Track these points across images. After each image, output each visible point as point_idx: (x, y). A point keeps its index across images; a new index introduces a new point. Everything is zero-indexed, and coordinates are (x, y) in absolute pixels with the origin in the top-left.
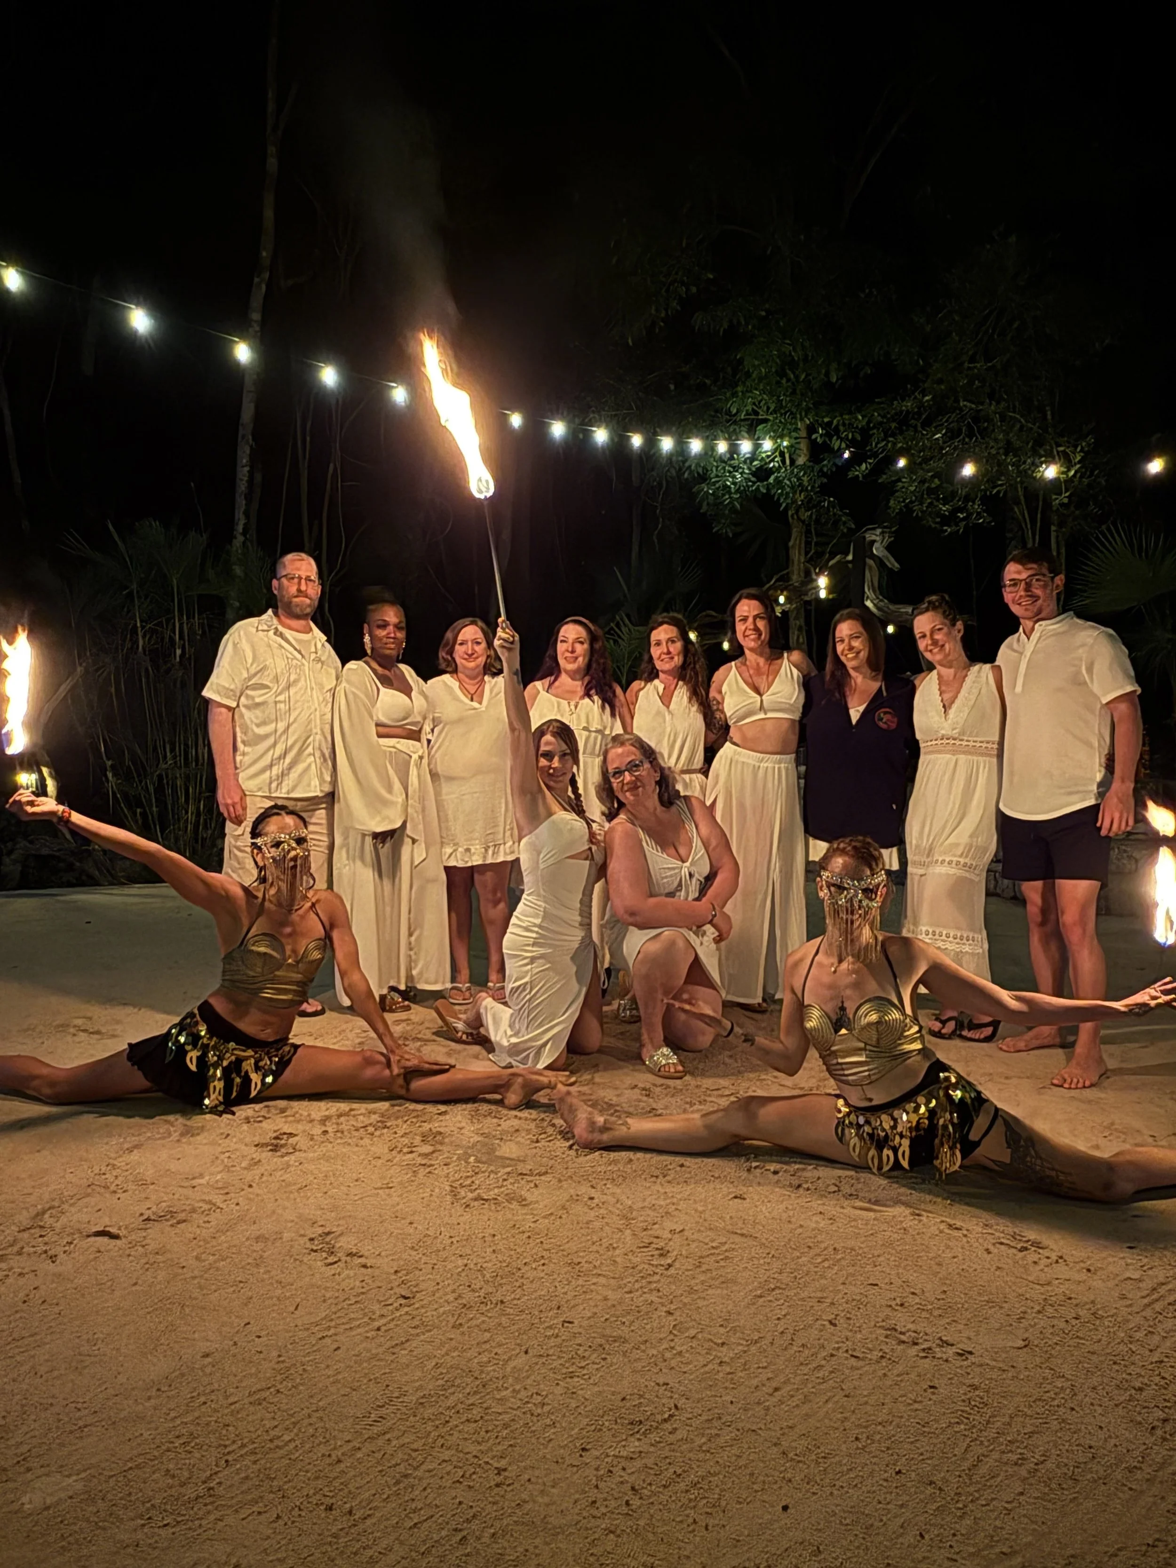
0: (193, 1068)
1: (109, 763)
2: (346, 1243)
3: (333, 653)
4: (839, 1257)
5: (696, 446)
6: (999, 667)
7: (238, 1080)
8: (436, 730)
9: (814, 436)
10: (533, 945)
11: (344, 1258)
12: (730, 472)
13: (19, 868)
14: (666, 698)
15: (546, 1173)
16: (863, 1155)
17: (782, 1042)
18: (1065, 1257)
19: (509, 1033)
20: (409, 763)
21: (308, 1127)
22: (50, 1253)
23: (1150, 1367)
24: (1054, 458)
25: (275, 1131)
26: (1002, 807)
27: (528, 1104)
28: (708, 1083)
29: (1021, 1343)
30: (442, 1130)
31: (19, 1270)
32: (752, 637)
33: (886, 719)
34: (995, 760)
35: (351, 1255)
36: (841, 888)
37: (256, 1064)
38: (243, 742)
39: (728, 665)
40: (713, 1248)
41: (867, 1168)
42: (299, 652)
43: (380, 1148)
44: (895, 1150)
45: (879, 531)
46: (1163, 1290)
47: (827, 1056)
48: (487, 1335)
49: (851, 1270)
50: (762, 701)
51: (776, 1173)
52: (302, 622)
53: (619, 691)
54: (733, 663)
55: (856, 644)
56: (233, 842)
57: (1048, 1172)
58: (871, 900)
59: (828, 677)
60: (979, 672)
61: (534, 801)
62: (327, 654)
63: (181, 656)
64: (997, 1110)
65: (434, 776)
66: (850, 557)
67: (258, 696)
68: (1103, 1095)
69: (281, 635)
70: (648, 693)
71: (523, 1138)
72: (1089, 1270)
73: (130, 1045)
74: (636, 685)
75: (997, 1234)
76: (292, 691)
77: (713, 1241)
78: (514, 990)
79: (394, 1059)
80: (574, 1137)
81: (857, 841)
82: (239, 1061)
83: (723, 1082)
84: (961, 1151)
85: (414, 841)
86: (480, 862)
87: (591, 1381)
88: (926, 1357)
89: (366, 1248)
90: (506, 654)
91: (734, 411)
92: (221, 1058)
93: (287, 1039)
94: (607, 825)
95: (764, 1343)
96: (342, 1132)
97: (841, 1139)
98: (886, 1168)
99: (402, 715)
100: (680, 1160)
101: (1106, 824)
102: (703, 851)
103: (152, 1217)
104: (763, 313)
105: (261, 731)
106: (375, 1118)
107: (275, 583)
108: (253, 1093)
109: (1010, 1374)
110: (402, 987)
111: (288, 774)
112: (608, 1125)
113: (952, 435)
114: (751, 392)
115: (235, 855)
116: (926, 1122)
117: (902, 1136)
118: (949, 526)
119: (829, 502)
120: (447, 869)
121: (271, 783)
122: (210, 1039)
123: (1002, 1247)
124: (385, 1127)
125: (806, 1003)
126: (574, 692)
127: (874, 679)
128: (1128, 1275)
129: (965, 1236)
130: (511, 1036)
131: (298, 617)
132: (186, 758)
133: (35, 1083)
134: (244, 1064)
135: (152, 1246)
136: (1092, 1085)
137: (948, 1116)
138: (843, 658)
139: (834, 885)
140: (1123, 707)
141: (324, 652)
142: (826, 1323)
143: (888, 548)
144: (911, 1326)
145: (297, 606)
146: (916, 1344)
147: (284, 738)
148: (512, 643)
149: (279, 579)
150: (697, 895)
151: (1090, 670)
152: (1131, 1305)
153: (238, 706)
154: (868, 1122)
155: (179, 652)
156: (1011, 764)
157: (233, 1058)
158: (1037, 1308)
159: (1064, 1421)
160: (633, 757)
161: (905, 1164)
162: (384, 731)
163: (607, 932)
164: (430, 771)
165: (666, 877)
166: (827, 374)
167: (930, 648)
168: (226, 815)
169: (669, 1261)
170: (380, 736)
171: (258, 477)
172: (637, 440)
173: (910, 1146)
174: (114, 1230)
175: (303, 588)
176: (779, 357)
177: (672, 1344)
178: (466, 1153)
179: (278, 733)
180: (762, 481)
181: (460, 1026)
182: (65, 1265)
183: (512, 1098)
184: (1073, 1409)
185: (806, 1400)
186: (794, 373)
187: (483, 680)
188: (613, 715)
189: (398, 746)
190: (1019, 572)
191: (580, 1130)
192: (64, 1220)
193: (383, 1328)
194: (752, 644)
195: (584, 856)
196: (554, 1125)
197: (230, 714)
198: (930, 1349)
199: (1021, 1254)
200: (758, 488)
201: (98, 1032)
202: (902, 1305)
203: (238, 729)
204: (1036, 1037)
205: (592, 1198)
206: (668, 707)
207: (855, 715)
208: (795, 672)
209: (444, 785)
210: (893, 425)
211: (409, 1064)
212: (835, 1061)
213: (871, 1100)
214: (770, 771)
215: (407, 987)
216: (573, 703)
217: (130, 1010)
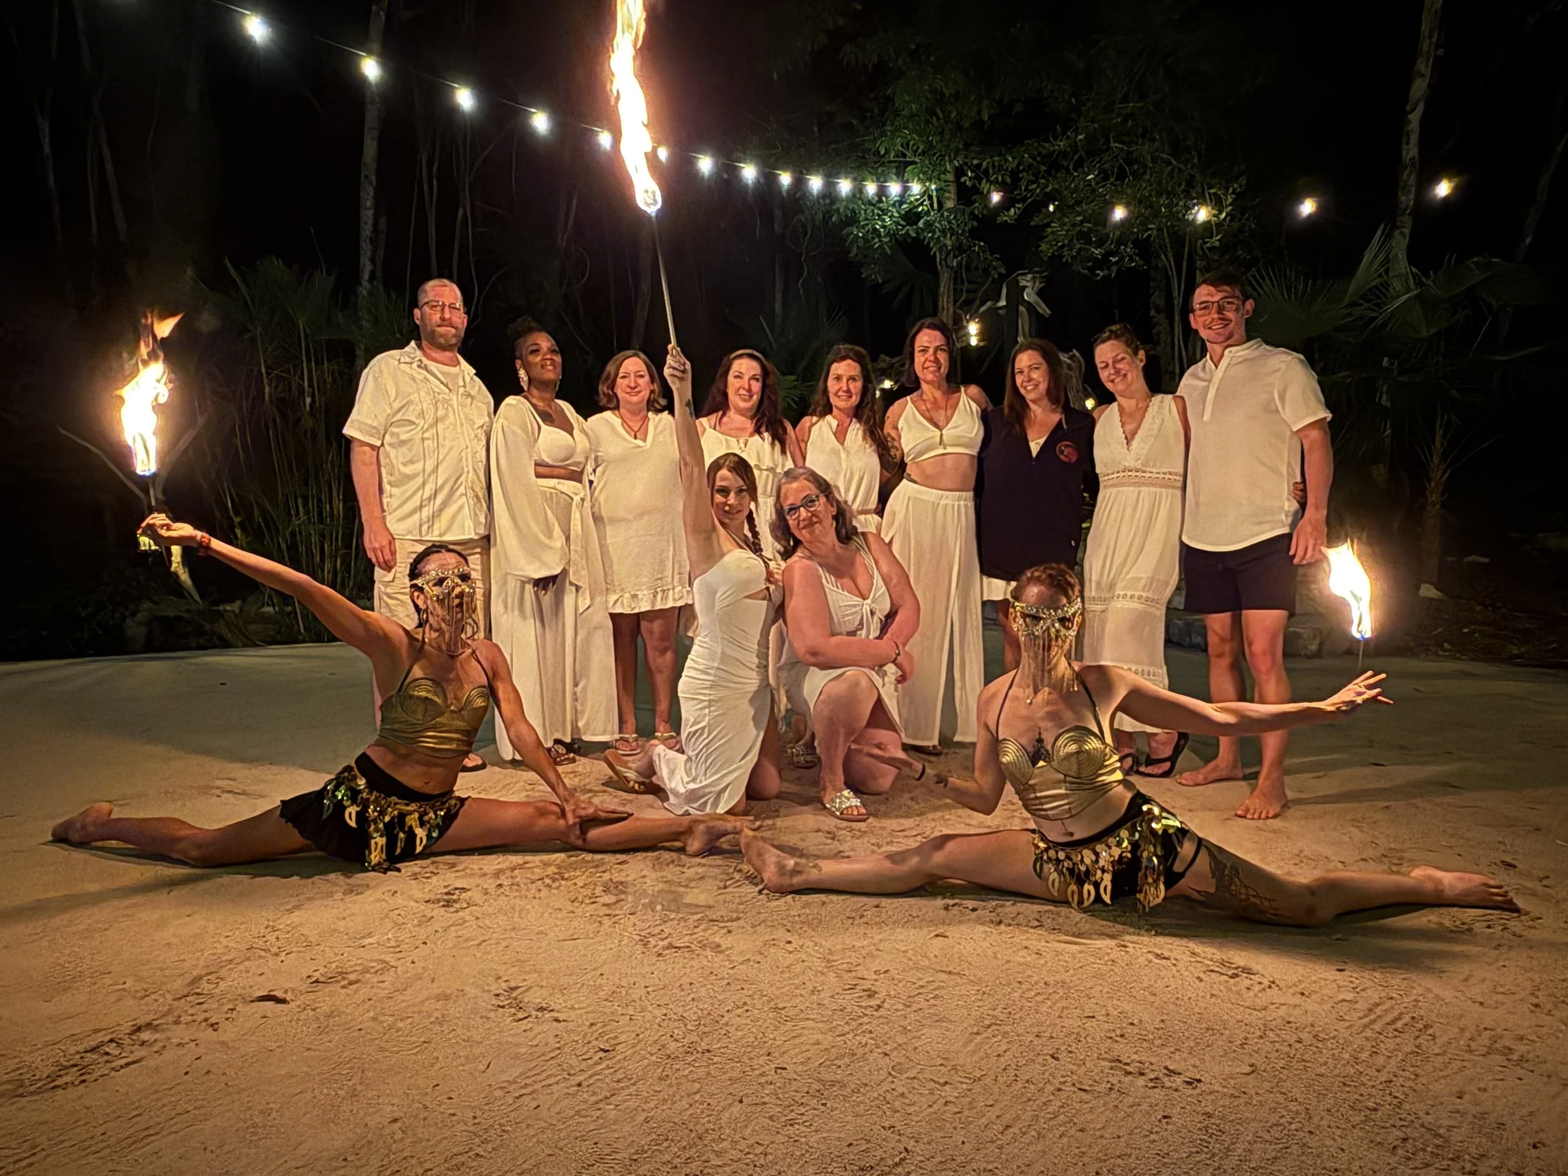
0: (353, 824)
1: (237, 520)
2: (534, 998)
3: (484, 388)
4: (1051, 991)
5: (845, 186)
6: (1182, 398)
7: (402, 835)
8: (599, 470)
9: (963, 180)
10: (711, 687)
11: (534, 1013)
12: (879, 215)
13: (143, 630)
14: (840, 435)
15: (738, 919)
16: (1063, 890)
17: (976, 782)
18: (1277, 982)
19: (686, 779)
20: (571, 504)
21: (479, 881)
22: (213, 1020)
23: (1381, 1087)
24: (1205, 200)
25: (445, 887)
26: (1185, 540)
27: (711, 850)
28: (892, 824)
29: (1248, 1069)
30: (623, 879)
31: (179, 1040)
32: (931, 369)
33: (1067, 452)
34: (1179, 493)
35: (541, 1009)
36: (1036, 619)
37: (420, 818)
38: (390, 483)
39: (903, 399)
40: (922, 987)
41: (1066, 903)
42: (447, 386)
43: (559, 900)
44: (1097, 885)
45: (1029, 276)
46: (1378, 1011)
47: (1024, 790)
48: (697, 1086)
49: (1064, 1003)
50: (941, 435)
51: (974, 910)
52: (448, 354)
53: (789, 427)
54: (908, 398)
55: (1035, 375)
56: (383, 589)
57: (1252, 900)
58: (1068, 629)
59: (1006, 410)
60: (1162, 402)
61: (709, 539)
62: (477, 388)
63: (311, 406)
64: (1200, 840)
65: (597, 519)
66: (1003, 303)
67: (404, 434)
68: (1286, 825)
69: (426, 368)
70: (821, 427)
71: (709, 884)
72: (1303, 994)
73: (282, 802)
74: (806, 421)
75: (1207, 962)
76: (440, 426)
77: (920, 979)
78: (691, 736)
79: (568, 808)
80: (762, 881)
81: (1053, 569)
82: (402, 816)
83: (908, 823)
84: (1165, 883)
85: (578, 588)
86: (648, 608)
87: (813, 1128)
88: (1155, 1087)
89: (558, 1002)
90: (678, 383)
91: (882, 152)
92: (382, 813)
93: (452, 791)
94: (783, 565)
95: (987, 1081)
96: (518, 885)
97: (1039, 875)
98: (1086, 904)
99: (563, 455)
100: (874, 901)
101: (1300, 553)
102: (884, 588)
103: (322, 979)
104: (913, 47)
105: (408, 470)
106: (551, 870)
107: (417, 312)
108: (419, 849)
109: (1242, 1100)
110: (568, 740)
111: (439, 515)
112: (797, 868)
113: (1104, 176)
114: (899, 130)
115: (386, 602)
116: (1129, 855)
117: (1103, 871)
118: (1102, 270)
119: (980, 246)
120: (613, 616)
121: (421, 526)
122: (371, 793)
123: (1213, 975)
124: (563, 879)
125: (1001, 738)
126: (742, 429)
127: (1054, 411)
128: (1341, 997)
129: (1175, 965)
130: (688, 783)
131: (443, 348)
132: (320, 513)
133: (181, 846)
134: (408, 818)
135: (325, 1008)
136: (1275, 816)
137: (1152, 849)
138: (1022, 391)
139: (1029, 616)
140: (1315, 434)
141: (473, 387)
142: (1048, 1057)
143: (1039, 294)
144: (1134, 1057)
145: (441, 336)
146: (1142, 1074)
147: (432, 478)
148: (684, 372)
149: (420, 309)
150: (878, 633)
151: (1282, 397)
152: (1350, 1026)
153: (382, 445)
154: (1068, 857)
155: (308, 400)
156: (1196, 495)
157: (396, 813)
158: (1258, 1033)
159: (1304, 1145)
160: (808, 492)
161: (1107, 898)
162: (543, 470)
163: (784, 674)
164: (593, 514)
165: (848, 615)
166: (979, 112)
167: (1112, 377)
168: (374, 560)
169: (878, 1002)
170: (538, 476)
171: (383, 222)
172: (785, 179)
173: (1112, 881)
174: (279, 994)
175: (447, 316)
176: (930, 92)
177: (893, 1086)
178: (651, 902)
179: (427, 473)
180: (911, 225)
181: (631, 775)
182: (228, 1032)
183: (695, 844)
184: (1311, 1132)
185: (1040, 1136)
186: (943, 112)
187: (646, 417)
188: (783, 452)
189: (558, 487)
190: (1211, 295)
191: (770, 873)
192: (223, 985)
193: (585, 1084)
194: (930, 377)
195: (762, 595)
196: (740, 871)
197: (375, 453)
198: (1157, 1078)
199: (1232, 981)
200: (907, 233)
201: (244, 793)
202: (1122, 1036)
203: (383, 470)
204: (1214, 770)
205: (789, 942)
206: (842, 444)
207: (1035, 447)
208: (974, 406)
209: (608, 528)
210: (1043, 168)
211: (583, 813)
212: (1032, 796)
213: (1071, 834)
214: (950, 508)
215: (573, 739)
216: (742, 441)
217: (275, 769)
